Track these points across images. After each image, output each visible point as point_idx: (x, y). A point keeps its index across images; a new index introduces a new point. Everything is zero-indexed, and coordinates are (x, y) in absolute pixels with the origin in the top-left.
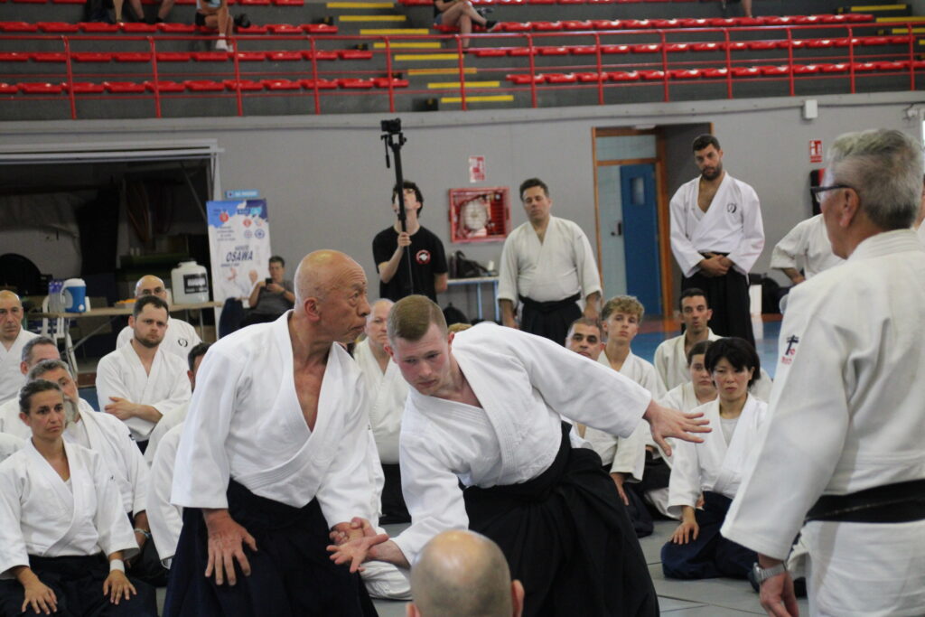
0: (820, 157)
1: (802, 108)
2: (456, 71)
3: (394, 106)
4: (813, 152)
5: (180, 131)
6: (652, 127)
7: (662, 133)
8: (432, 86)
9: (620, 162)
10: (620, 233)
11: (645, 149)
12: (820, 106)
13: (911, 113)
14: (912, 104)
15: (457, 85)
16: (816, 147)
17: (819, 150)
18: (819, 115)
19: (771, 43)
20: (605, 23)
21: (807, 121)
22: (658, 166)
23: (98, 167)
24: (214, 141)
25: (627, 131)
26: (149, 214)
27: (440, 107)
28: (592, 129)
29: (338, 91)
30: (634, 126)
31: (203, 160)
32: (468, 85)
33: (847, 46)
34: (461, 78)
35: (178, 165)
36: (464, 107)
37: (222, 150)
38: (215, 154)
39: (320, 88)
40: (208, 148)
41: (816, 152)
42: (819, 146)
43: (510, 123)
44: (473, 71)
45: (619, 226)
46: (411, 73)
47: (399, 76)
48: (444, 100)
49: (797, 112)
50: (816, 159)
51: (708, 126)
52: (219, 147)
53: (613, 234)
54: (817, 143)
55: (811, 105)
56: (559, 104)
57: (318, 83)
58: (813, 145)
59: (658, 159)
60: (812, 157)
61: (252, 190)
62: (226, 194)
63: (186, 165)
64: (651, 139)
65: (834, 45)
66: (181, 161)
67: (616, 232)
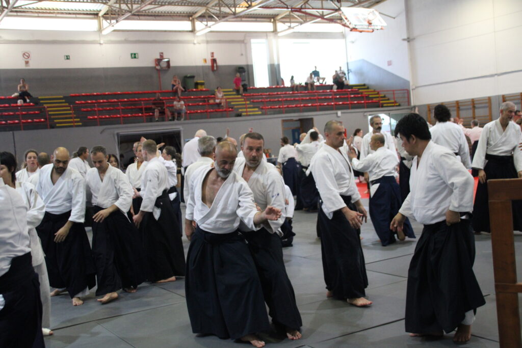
1: (337, 113)
2: (244, 106)
6: (298, 119)
7: (301, 120)
8: (240, 110)
9: (291, 128)
11: (298, 125)
12: (342, 113)
13: (366, 114)
15: (245, 110)
18: (341, 115)
19: (323, 97)
20: (288, 93)
21: (338, 117)
24: (181, 127)
25: (292, 120)
28: (282, 120)
29: (215, 113)
30: (294, 119)
31: (179, 132)
32: (248, 110)
34: (246, 108)
36: (247, 115)
37: (183, 129)
38: (181, 130)
39: (210, 112)
40: (179, 128)
44: (252, 106)
46: (235, 107)
47: (232, 108)
48: (243, 114)
49: (335, 115)
51: (312, 119)
55: (339, 113)
56: (274, 114)
57: (209, 111)
59: (301, 127)
63: (176, 133)
64: (299, 122)
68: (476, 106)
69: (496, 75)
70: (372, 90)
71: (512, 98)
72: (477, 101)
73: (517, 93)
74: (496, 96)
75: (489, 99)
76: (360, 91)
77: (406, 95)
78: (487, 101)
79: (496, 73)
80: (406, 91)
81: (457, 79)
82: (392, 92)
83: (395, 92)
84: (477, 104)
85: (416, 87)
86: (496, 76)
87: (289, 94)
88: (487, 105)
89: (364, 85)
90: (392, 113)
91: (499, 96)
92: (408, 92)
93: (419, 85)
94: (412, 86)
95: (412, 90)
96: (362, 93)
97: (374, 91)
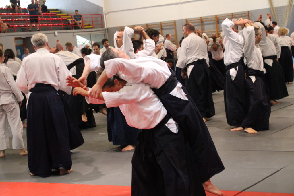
1: (54, 33)
12: (58, 33)
14: (74, 32)
18: (58, 35)
21: (56, 36)
25: (20, 38)
33: (50, 20)
55: (56, 32)
58: (57, 41)
65: (47, 20)
68: (163, 28)
69: (179, 3)
70: (66, 14)
71: (195, 21)
72: (163, 24)
73: (198, 18)
74: (180, 20)
75: (175, 22)
76: (57, 14)
77: (100, 19)
78: (173, 24)
79: (179, 2)
80: (100, 16)
81: (146, 6)
82: (91, 16)
83: (93, 16)
84: (164, 26)
85: (108, 13)
86: (180, 5)
87: (10, 15)
88: (173, 27)
89: (57, 10)
90: (92, 33)
91: (182, 20)
92: (102, 16)
93: (110, 11)
94: (105, 11)
95: (105, 14)
96: (60, 17)
97: (68, 15)
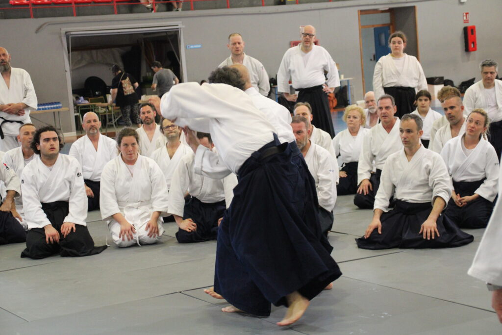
0: (468, 20)
3: (264, 3)
4: (465, 18)
5: (165, 18)
6: (387, 9)
7: (393, 11)
9: (373, 26)
10: (374, 59)
16: (466, 16)
17: (468, 17)
18: (467, 0)
21: (462, 3)
22: (391, 27)
23: (131, 36)
24: (181, 22)
25: (375, 11)
26: (154, 57)
27: (287, 2)
28: (358, 11)
30: (379, 9)
31: (176, 31)
35: (165, 34)
36: (298, 2)
37: (184, 26)
38: (181, 28)
40: (177, 25)
41: (466, 18)
42: (468, 15)
43: (319, 9)
45: (374, 56)
50: (466, 21)
51: (413, 8)
52: (183, 25)
53: (371, 60)
54: (467, 14)
58: (465, 15)
59: (391, 24)
60: (464, 21)
61: (199, 45)
62: (186, 47)
63: (168, 34)
66: (166, 32)
67: (373, 59)
